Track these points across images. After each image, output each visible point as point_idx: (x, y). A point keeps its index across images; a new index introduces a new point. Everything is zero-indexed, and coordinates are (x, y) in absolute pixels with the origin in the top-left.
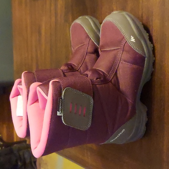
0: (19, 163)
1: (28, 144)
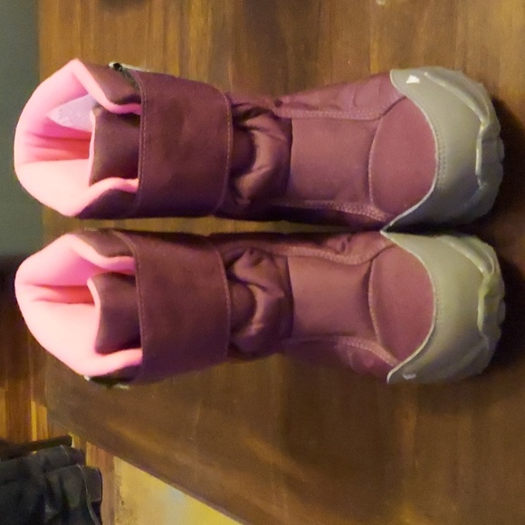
0: (48, 510)
1: (74, 451)
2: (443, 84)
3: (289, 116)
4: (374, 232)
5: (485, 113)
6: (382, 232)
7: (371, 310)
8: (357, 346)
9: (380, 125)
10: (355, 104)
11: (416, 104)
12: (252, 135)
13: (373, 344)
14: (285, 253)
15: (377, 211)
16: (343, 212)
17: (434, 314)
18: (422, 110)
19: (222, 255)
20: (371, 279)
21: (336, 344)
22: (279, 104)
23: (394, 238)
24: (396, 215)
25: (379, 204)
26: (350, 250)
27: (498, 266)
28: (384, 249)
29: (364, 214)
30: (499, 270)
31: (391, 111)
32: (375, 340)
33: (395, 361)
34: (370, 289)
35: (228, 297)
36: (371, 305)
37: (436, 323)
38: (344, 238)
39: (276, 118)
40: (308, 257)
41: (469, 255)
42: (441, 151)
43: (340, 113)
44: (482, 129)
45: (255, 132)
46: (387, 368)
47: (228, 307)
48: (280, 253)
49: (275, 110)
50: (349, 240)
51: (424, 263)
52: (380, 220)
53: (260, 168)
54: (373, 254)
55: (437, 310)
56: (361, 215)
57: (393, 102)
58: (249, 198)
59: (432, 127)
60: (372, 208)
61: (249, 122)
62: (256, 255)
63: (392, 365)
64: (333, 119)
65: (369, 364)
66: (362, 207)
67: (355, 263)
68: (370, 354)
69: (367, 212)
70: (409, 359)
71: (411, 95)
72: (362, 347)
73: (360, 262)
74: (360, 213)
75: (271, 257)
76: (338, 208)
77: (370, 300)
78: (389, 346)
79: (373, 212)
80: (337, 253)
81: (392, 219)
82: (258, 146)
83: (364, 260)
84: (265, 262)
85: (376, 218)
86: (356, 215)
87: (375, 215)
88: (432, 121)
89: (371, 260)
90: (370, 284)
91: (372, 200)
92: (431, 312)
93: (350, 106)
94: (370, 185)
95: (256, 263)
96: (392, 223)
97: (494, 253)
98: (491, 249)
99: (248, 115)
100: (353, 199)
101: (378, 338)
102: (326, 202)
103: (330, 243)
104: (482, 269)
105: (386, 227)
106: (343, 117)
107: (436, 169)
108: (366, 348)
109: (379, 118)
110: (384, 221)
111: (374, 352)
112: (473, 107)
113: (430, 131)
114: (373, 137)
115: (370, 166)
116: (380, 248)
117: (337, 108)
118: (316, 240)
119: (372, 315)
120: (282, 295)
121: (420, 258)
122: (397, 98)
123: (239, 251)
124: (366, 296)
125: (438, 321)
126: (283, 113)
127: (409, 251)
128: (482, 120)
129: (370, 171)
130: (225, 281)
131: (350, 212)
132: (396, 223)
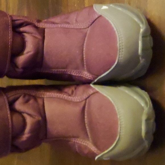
2: (120, 9)
3: (44, 27)
4: (87, 85)
5: (142, 23)
6: (91, 85)
7: (86, 125)
8: (80, 143)
9: (89, 31)
10: (76, 21)
11: (107, 19)
12: (23, 35)
13: (88, 142)
14: (43, 96)
15: (88, 74)
16: (72, 75)
17: (119, 130)
18: (110, 21)
19: (8, 98)
20: (86, 109)
21: (70, 141)
22: (39, 21)
23: (97, 88)
24: (98, 76)
25: (89, 71)
26: (76, 94)
27: (151, 103)
28: (92, 94)
29: (82, 76)
30: (151, 105)
31: (94, 23)
32: (89, 140)
33: (99, 152)
34: (86, 114)
35: (10, 121)
36: (86, 122)
37: (120, 135)
38: (73, 88)
39: (36, 28)
40: (54, 98)
41: (136, 97)
42: (121, 42)
43: (70, 25)
44: (142, 30)
45: (25, 34)
46: (95, 155)
47: (10, 126)
48: (40, 96)
49: (36, 24)
50: (75, 89)
51: (113, 102)
52: (90, 79)
53: (27, 53)
54: (87, 96)
55: (121, 127)
56: (81, 77)
57: (95, 19)
58: (21, 68)
59: (115, 29)
60: (86, 73)
61: (22, 29)
62: (27, 98)
63: (97, 154)
64: (65, 28)
65: (86, 152)
66: (81, 72)
67: (78, 101)
68: (86, 147)
69: (83, 75)
70: (106, 152)
71: (104, 14)
72: (82, 143)
73: (81, 100)
74: (80, 75)
75: (35, 98)
76: (69, 73)
77: (86, 120)
78: (95, 144)
79: (86, 75)
80: (70, 95)
81: (96, 78)
82: (27, 41)
83: (82, 99)
84: (32, 101)
85: (88, 78)
86: (78, 76)
87: (87, 76)
88: (115, 26)
89: (86, 99)
90: (86, 112)
91: (85, 69)
92: (117, 129)
93: (74, 22)
94: (85, 61)
95: (27, 102)
96: (96, 81)
97: (148, 95)
98: (146, 93)
99: (21, 25)
100: (77, 68)
101: (90, 139)
102: (63, 70)
103: (66, 90)
104: (143, 104)
105: (93, 82)
106: (71, 27)
107: (118, 52)
108: (84, 144)
109: (89, 27)
110: (92, 79)
111: (88, 146)
112: (136, 19)
113: (114, 32)
114: (85, 36)
115: (84, 51)
116: (90, 93)
117: (68, 23)
118: (59, 88)
119: (87, 127)
120: (40, 118)
121: (110, 99)
122: (97, 17)
123: (17, 96)
124: (84, 118)
125: (121, 134)
126: (41, 25)
127: (105, 95)
128: (141, 26)
129: (84, 54)
130: (9, 112)
131: (75, 75)
132: (98, 80)
